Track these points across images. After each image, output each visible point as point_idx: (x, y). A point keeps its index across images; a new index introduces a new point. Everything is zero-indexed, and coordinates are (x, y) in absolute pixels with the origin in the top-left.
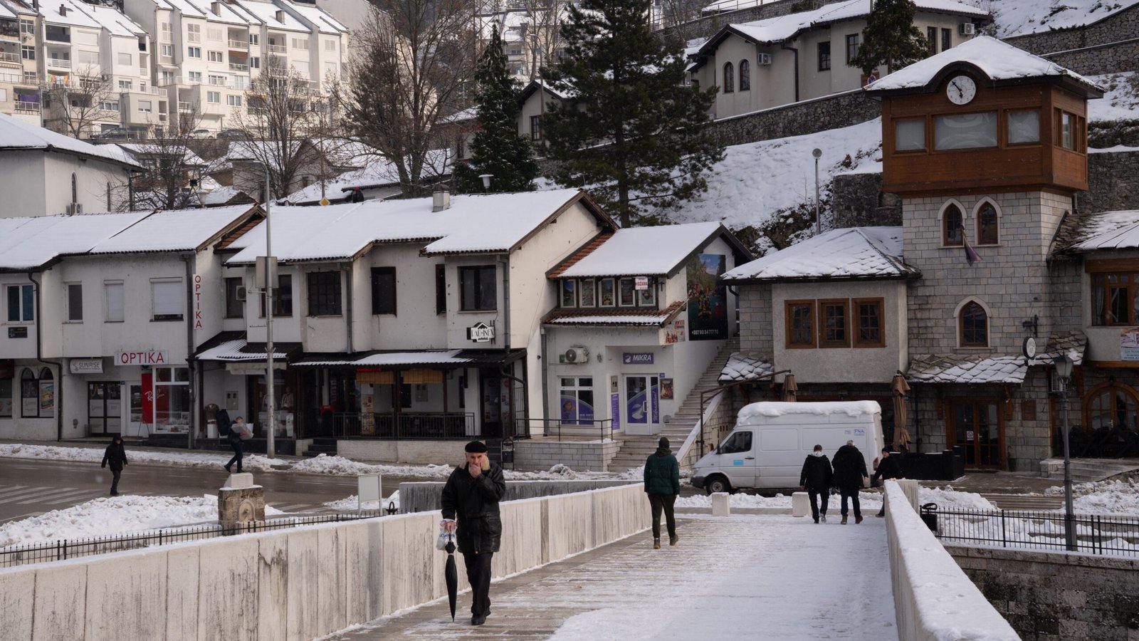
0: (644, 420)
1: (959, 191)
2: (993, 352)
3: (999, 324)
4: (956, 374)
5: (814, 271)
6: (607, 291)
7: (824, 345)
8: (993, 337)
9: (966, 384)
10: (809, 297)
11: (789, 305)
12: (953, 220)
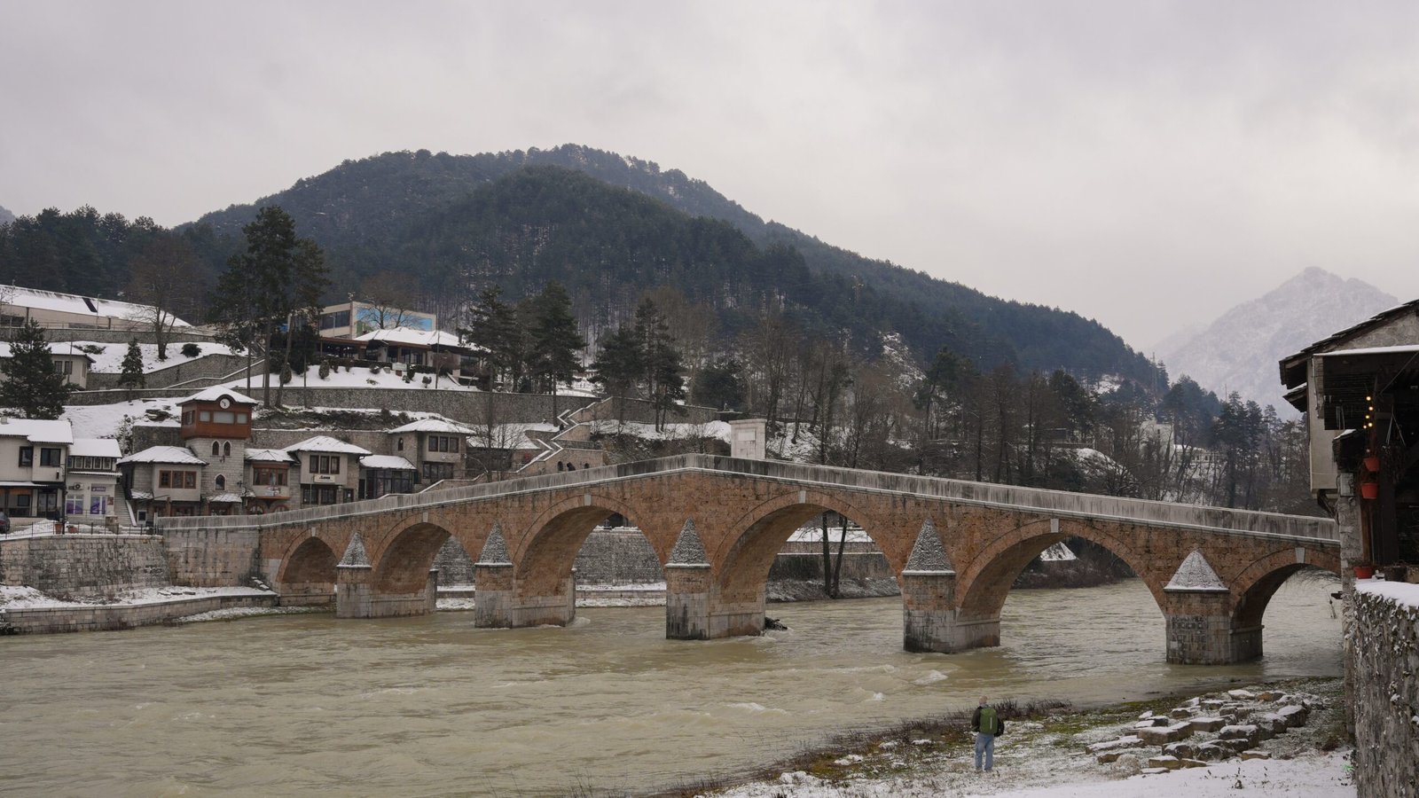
0: (98, 513)
1: (218, 437)
2: (226, 492)
3: (229, 483)
4: (218, 498)
5: (175, 461)
6: (88, 463)
7: (173, 487)
8: (226, 487)
9: (224, 502)
10: (169, 470)
11: (161, 471)
12: (216, 447)
